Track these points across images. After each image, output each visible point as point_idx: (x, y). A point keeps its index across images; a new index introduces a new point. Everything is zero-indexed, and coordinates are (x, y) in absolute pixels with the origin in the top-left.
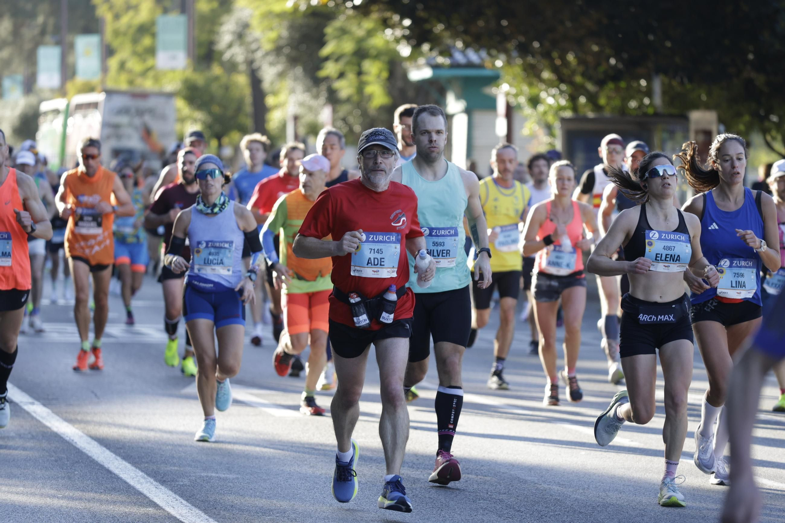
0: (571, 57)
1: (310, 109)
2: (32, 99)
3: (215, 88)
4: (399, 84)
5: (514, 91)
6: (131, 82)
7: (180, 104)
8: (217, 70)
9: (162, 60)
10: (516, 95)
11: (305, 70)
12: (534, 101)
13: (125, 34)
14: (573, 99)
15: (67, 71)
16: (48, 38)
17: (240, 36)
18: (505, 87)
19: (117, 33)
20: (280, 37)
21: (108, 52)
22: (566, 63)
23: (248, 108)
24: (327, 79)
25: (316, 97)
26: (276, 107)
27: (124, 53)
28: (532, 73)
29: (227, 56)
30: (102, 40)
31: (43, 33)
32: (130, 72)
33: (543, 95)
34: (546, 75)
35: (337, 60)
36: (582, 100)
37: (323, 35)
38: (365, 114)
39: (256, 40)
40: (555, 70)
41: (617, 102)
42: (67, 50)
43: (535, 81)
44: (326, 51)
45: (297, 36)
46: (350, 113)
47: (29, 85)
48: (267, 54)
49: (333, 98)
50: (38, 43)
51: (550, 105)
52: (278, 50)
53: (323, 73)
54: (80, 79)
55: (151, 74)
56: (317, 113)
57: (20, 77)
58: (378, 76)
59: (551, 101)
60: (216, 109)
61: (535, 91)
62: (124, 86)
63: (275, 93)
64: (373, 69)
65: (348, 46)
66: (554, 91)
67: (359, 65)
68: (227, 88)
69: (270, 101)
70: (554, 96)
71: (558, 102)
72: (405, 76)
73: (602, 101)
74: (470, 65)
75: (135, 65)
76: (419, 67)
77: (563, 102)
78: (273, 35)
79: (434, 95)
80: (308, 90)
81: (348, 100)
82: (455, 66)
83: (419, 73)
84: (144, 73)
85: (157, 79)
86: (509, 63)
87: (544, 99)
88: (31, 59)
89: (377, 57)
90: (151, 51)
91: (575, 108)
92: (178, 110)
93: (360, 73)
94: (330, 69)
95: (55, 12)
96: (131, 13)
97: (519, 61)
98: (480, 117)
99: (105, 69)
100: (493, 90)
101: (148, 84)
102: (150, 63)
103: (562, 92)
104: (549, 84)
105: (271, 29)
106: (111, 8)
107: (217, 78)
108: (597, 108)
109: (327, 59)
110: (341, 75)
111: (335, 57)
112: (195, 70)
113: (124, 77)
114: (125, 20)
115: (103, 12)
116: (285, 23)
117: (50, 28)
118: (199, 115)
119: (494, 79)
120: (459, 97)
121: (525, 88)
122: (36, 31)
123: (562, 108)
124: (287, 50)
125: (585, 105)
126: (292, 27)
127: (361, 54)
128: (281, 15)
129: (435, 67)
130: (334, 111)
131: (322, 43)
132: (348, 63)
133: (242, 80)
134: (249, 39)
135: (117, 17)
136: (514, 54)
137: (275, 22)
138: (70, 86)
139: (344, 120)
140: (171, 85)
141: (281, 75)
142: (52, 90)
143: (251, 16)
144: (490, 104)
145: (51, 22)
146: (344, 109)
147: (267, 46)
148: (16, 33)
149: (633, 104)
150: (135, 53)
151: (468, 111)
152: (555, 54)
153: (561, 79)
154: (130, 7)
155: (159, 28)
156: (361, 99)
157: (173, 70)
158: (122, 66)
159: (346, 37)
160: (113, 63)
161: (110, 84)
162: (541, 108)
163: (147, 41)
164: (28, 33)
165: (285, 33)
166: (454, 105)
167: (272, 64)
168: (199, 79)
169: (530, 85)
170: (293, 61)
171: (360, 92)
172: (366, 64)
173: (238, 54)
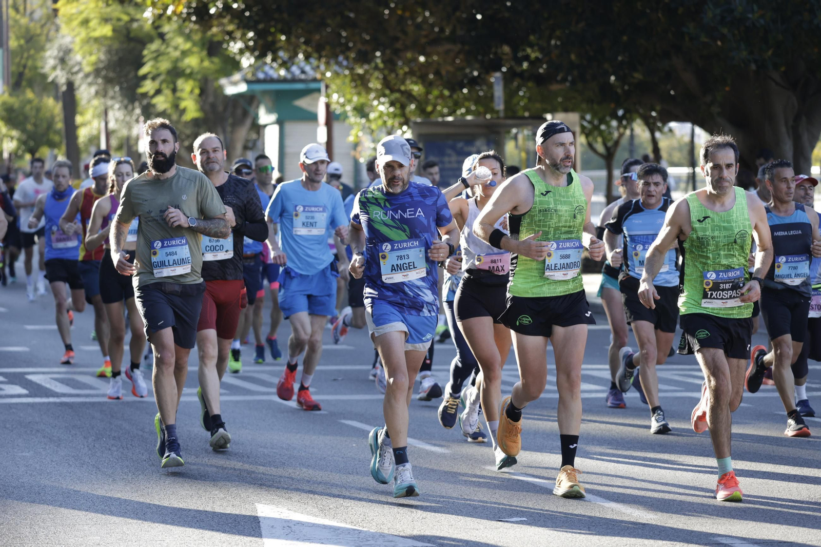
1: (125, 123)
4: (211, 99)
17: (62, 61)
20: (99, 61)
24: (145, 95)
25: (132, 112)
29: (50, 78)
35: (154, 79)
37: (141, 57)
39: (78, 64)
44: (143, 71)
45: (114, 58)
48: (87, 76)
52: (97, 72)
53: (141, 90)
58: (192, 92)
60: (29, 128)
64: (186, 87)
65: (164, 66)
67: (174, 83)
72: (220, 92)
74: (281, 80)
76: (234, 83)
78: (93, 58)
82: (267, 80)
83: (235, 88)
89: (190, 76)
93: (174, 90)
94: (148, 87)
98: (291, 127)
105: (91, 53)
109: (144, 77)
110: (158, 92)
111: (150, 76)
112: (11, 94)
116: (103, 49)
118: (14, 133)
120: (269, 111)
124: (105, 72)
126: (109, 51)
127: (176, 73)
128: (99, 40)
129: (249, 82)
131: (140, 64)
132: (164, 81)
134: (71, 63)
137: (95, 47)
143: (73, 43)
147: (88, 69)
151: (280, 122)
156: (177, 112)
159: (161, 59)
165: (103, 57)
166: (265, 117)
168: (15, 102)
170: (111, 81)
171: (176, 106)
172: (180, 83)
173: (60, 76)
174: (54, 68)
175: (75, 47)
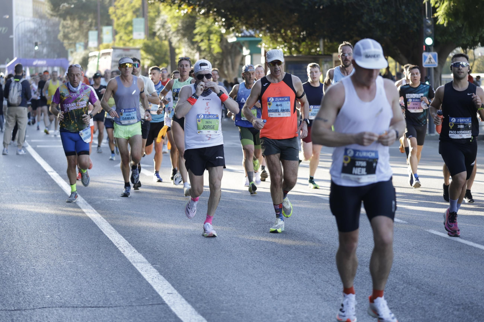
0: (289, 33)
2: (87, 52)
3: (156, 47)
4: (225, 44)
5: (266, 46)
6: (124, 44)
7: (142, 52)
8: (157, 39)
9: (135, 35)
10: (268, 48)
11: (188, 39)
13: (121, 26)
14: (290, 49)
15: (100, 40)
16: (93, 28)
17: (163, 26)
18: (263, 45)
19: (118, 25)
20: (178, 26)
21: (115, 33)
22: (286, 35)
23: (168, 53)
24: (196, 42)
25: (193, 49)
26: (180, 53)
27: (122, 33)
28: (274, 39)
29: (158, 34)
30: (113, 28)
31: (91, 25)
32: (124, 40)
34: (279, 40)
35: (200, 35)
36: (293, 49)
37: (195, 25)
38: (212, 55)
39: (169, 27)
40: (283, 37)
41: (307, 50)
42: (100, 33)
43: (274, 42)
44: (196, 31)
45: (185, 25)
46: (206, 55)
47: (86, 46)
48: (173, 33)
49: (199, 50)
50: (89, 29)
52: (178, 31)
53: (195, 40)
54: (105, 43)
55: (132, 41)
56: (194, 55)
57: (82, 43)
58: (217, 41)
60: (157, 55)
61: (275, 46)
62: (122, 46)
63: (179, 48)
64: (214, 38)
65: (204, 29)
66: (282, 46)
67: (209, 37)
68: (161, 46)
69: (177, 51)
70: (282, 48)
71: (284, 50)
72: (226, 40)
73: (301, 50)
74: (251, 36)
75: (125, 38)
76: (232, 37)
77: (286, 50)
78: (176, 25)
79: (238, 48)
80: (190, 47)
81: (205, 50)
82: (245, 36)
83: (232, 39)
84: (129, 41)
85: (134, 43)
86: (265, 35)
88: (86, 36)
89: (215, 33)
90: (131, 32)
91: (290, 52)
92: (142, 55)
93: (209, 40)
94: (198, 38)
95: (96, 18)
96: (124, 18)
97: (269, 34)
98: (255, 56)
99: (114, 40)
100: (259, 46)
101: (131, 45)
102: (131, 37)
103: (285, 47)
104: (281, 43)
105: (175, 23)
106: (116, 16)
107: (157, 42)
108: (299, 52)
109: (196, 34)
110: (202, 41)
111: (199, 34)
112: (148, 39)
113: (121, 42)
114: (122, 20)
115: (113, 17)
116: (180, 21)
117: (94, 24)
118: (149, 57)
119: (259, 42)
120: (247, 49)
121: (271, 45)
122: (88, 25)
124: (181, 31)
125: (294, 51)
126: (183, 22)
127: (209, 32)
128: (178, 17)
129: (237, 37)
130: (200, 54)
131: (194, 28)
132: (205, 36)
133: (166, 43)
134: (166, 27)
135: (118, 19)
136: (267, 31)
137: (176, 20)
138: (101, 46)
140: (139, 45)
141: (179, 41)
142: (95, 48)
143: (167, 18)
144: (259, 51)
145: (94, 21)
146: (204, 53)
147: (173, 30)
148: (80, 26)
149: (313, 50)
150: (126, 33)
151: (251, 54)
152: (282, 31)
153: (285, 42)
154: (124, 15)
155: (134, 23)
156: (210, 49)
157: (140, 40)
158: (121, 38)
159: (203, 26)
160: (117, 37)
161: (116, 46)
163: (130, 28)
164: (85, 26)
165: (180, 25)
166: (246, 51)
167: (175, 37)
168: (150, 43)
169: (273, 44)
170: (184, 35)
171: (209, 47)
172: (212, 36)
173: (162, 33)
174: (159, 30)
175: (168, 20)
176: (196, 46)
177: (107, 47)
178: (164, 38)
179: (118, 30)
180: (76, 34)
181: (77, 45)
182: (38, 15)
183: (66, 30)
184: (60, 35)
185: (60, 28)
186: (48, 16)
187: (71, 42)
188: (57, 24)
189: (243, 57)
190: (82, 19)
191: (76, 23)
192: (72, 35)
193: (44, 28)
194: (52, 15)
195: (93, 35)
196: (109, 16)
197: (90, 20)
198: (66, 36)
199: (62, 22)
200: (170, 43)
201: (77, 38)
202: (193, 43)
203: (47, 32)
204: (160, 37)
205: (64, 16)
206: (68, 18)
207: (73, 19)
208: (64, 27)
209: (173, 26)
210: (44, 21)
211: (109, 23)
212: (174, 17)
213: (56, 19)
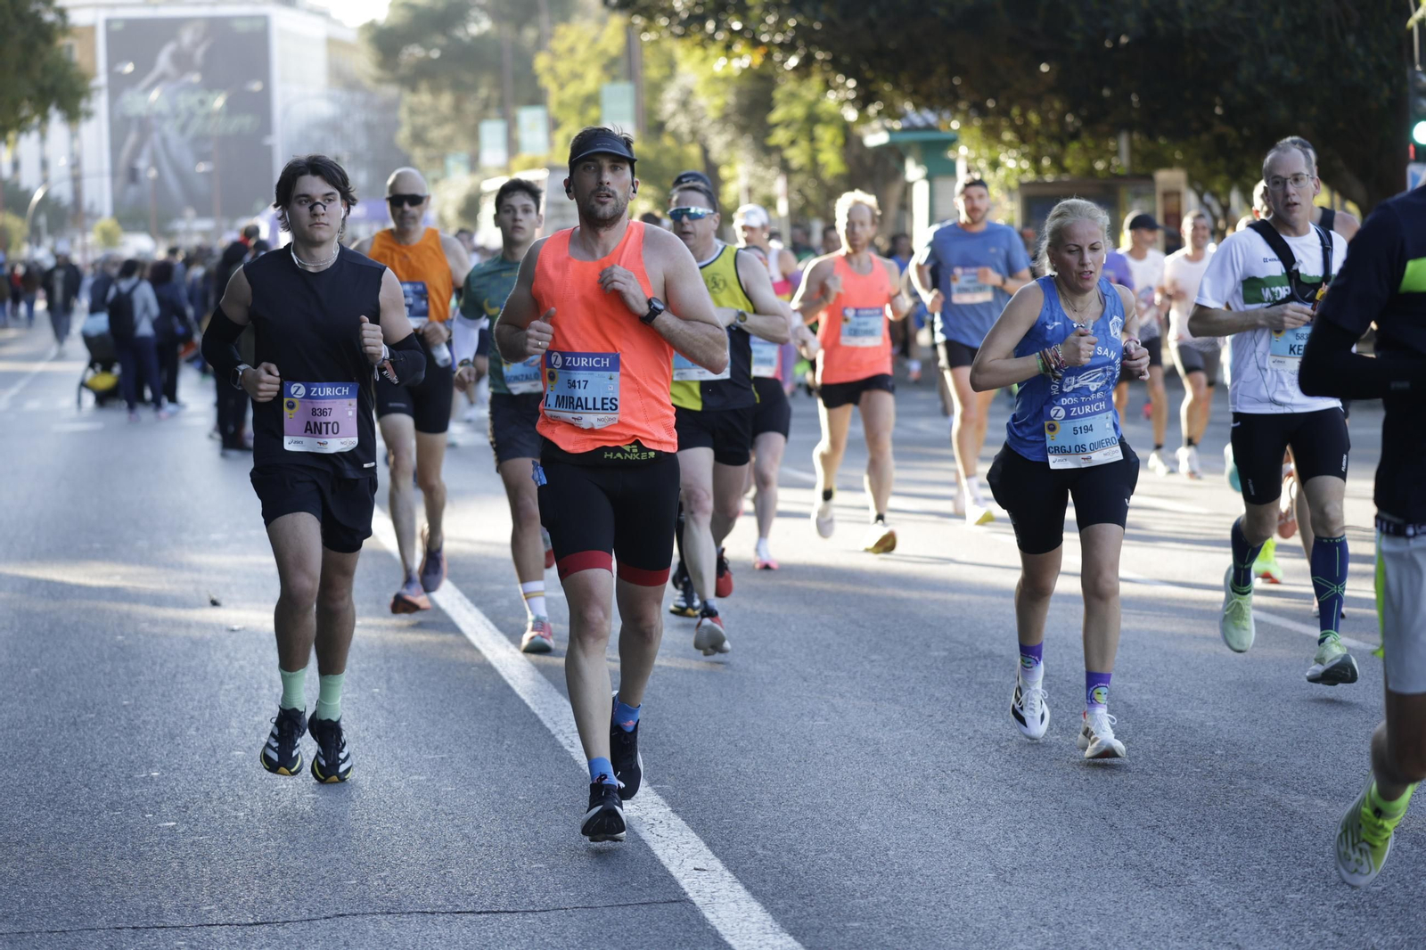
0: (1034, 118)
1: (762, 180)
2: (476, 178)
3: (667, 162)
4: (856, 150)
5: (973, 154)
8: (668, 142)
11: (755, 139)
12: (995, 165)
13: (571, 106)
14: (1036, 161)
15: (513, 146)
16: (492, 112)
17: (684, 104)
18: (963, 150)
19: (561, 104)
20: (727, 104)
21: (553, 125)
22: (1027, 123)
24: (778, 149)
25: (768, 167)
27: (569, 126)
28: (991, 134)
29: (671, 126)
30: (547, 111)
31: (486, 105)
33: (1002, 158)
34: (1008, 136)
35: (786, 127)
36: (1046, 161)
37: (771, 99)
38: (821, 183)
39: (702, 108)
40: (1016, 130)
41: (1082, 163)
42: (512, 125)
43: (994, 142)
44: (776, 116)
45: (745, 102)
46: (806, 184)
47: (474, 164)
48: (714, 122)
49: (785, 168)
50: (482, 115)
51: (1011, 169)
52: (724, 118)
53: (772, 141)
54: (525, 156)
56: (771, 185)
57: (464, 155)
58: (833, 143)
59: (1011, 164)
63: (729, 164)
64: (826, 135)
65: (798, 111)
66: (1014, 153)
67: (811, 131)
68: (679, 160)
69: (725, 172)
70: (1015, 159)
71: (1020, 166)
72: (860, 140)
73: (1068, 162)
74: (929, 128)
76: (874, 132)
77: (1025, 164)
78: (718, 101)
79: (893, 162)
80: (758, 161)
81: (801, 170)
82: (912, 128)
83: (875, 138)
86: (966, 123)
87: (1004, 163)
88: (474, 136)
89: (829, 122)
91: (1038, 170)
93: (812, 139)
94: (780, 137)
95: (499, 84)
96: (576, 83)
97: (977, 122)
98: (941, 184)
99: (551, 144)
100: (950, 154)
103: (1024, 156)
104: (1010, 145)
105: (717, 94)
106: (555, 78)
107: (667, 150)
108: (1062, 170)
109: (776, 125)
110: (793, 143)
111: (784, 123)
112: (643, 142)
114: (570, 90)
115: (547, 82)
116: (732, 90)
117: (494, 101)
119: (950, 142)
120: (918, 163)
121: (985, 151)
122: (478, 106)
123: (1023, 172)
124: (735, 118)
125: (1048, 169)
126: (739, 93)
127: (812, 119)
128: (726, 80)
129: (890, 131)
130: (789, 182)
131: (770, 109)
132: (799, 131)
133: (694, 151)
134: (692, 107)
136: (972, 113)
137: (721, 87)
138: (515, 162)
139: (800, 191)
141: (730, 145)
142: (499, 167)
143: (695, 83)
144: (950, 170)
145: (495, 95)
146: (799, 179)
147: (713, 114)
148: (458, 108)
149: (1100, 165)
151: (929, 178)
152: (1015, 111)
153: (1024, 142)
155: (604, 98)
156: (814, 167)
159: (794, 102)
160: (558, 136)
161: (557, 160)
162: (1001, 173)
163: (594, 113)
164: (471, 107)
166: (914, 172)
167: (719, 133)
169: (990, 147)
170: (743, 130)
171: (814, 160)
172: (820, 131)
173: (681, 123)
174: (673, 115)
175: (698, 87)
176: (775, 158)
177: (532, 165)
178: (687, 137)
179: (560, 115)
180: (447, 130)
181: (451, 163)
182: (342, 79)
183: (420, 120)
184: (403, 135)
185: (403, 114)
186: (368, 83)
187: (432, 152)
188: (392, 106)
189: (908, 187)
190: (462, 89)
191: (446, 101)
192: (436, 134)
193: (359, 116)
194: (379, 81)
195: (492, 132)
196: (533, 78)
197: (483, 92)
198: (418, 137)
199: (409, 99)
200: (705, 151)
201: (449, 141)
202: (767, 152)
203: (369, 127)
204: (676, 135)
205: (410, 81)
206: (423, 86)
207: (436, 90)
208: (413, 111)
209: (711, 103)
210: (359, 97)
211: (536, 98)
212: (714, 80)
213: (391, 91)
